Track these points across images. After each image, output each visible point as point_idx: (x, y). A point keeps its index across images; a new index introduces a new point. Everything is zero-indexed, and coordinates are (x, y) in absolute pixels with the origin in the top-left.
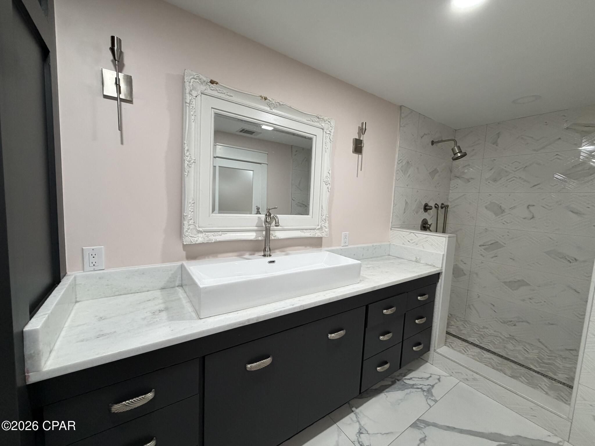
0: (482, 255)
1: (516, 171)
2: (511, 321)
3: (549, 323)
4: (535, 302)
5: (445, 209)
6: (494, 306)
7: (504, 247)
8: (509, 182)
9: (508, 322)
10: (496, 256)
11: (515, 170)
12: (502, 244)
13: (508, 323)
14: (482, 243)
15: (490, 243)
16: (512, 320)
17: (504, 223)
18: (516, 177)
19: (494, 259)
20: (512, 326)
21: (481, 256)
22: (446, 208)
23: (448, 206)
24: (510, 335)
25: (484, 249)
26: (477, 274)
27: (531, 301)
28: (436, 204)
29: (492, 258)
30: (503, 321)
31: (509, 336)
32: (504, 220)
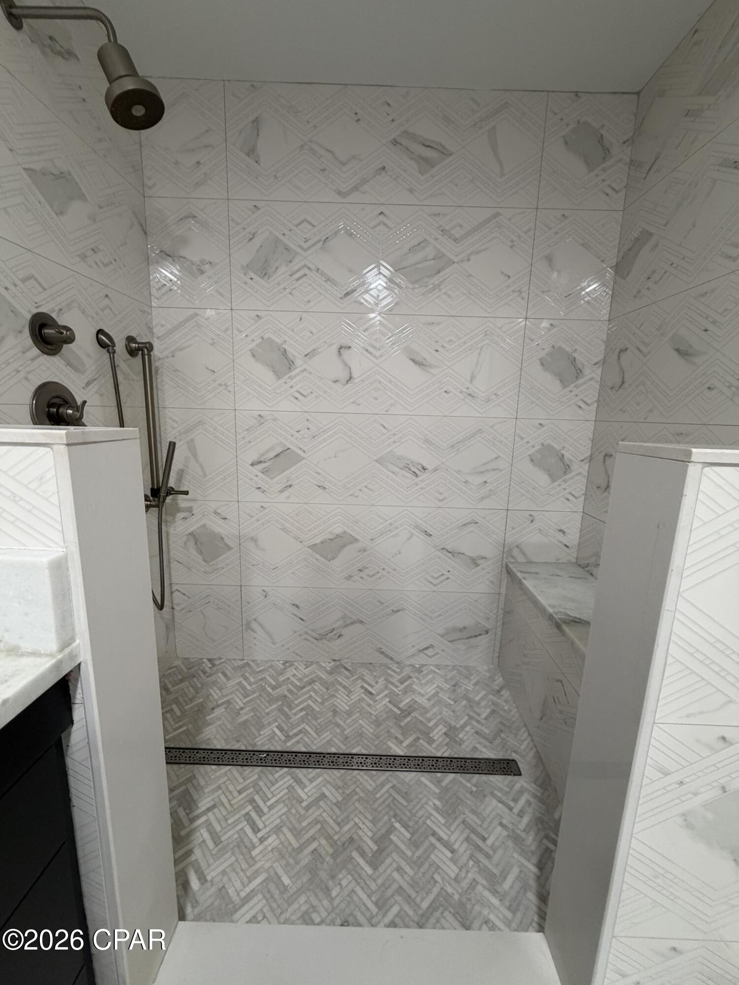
0: (260, 488)
1: (309, 248)
2: (334, 629)
3: (392, 610)
4: (368, 576)
5: (143, 355)
6: (297, 607)
7: (304, 458)
8: (297, 280)
9: (327, 635)
10: (290, 486)
11: (305, 246)
12: (299, 451)
13: (327, 637)
14: (255, 457)
15: (272, 454)
16: (334, 626)
17: (298, 395)
18: (309, 268)
19: (286, 494)
20: (337, 639)
21: (257, 491)
22: (146, 352)
23: (149, 347)
24: (334, 660)
25: (263, 473)
26: (254, 540)
27: (362, 574)
28: (100, 332)
29: (282, 491)
30: (319, 634)
31: (333, 663)
32: (295, 389)
